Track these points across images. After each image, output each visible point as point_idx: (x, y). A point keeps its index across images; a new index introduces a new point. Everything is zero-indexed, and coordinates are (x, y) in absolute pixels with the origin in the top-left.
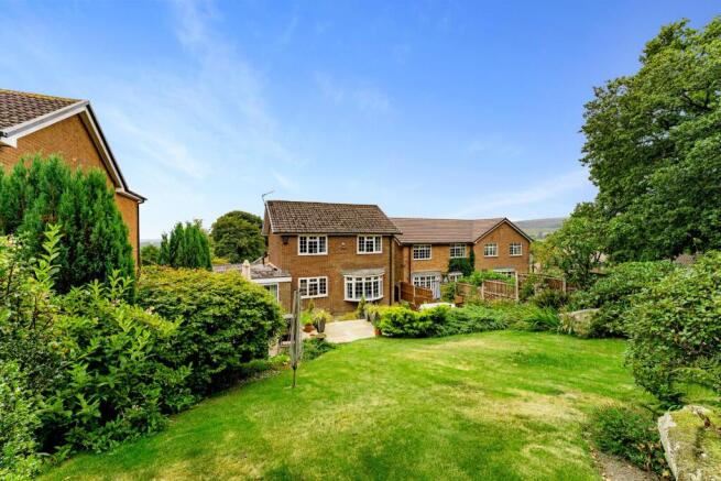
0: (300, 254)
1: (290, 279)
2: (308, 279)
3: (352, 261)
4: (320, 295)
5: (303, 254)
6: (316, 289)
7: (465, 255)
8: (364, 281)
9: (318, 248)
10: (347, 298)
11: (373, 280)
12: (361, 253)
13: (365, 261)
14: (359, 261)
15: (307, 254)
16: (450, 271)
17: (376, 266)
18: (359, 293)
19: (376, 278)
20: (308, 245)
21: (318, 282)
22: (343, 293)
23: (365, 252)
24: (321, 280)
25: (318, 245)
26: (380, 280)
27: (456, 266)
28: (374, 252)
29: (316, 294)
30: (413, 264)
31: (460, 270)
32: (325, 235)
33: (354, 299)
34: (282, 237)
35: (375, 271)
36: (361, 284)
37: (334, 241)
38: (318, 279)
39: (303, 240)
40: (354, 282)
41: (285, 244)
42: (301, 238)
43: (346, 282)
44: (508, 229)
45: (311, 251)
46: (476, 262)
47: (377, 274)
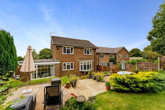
0: (63, 53)
1: (59, 63)
2: (66, 63)
3: (82, 57)
4: (71, 69)
5: (65, 54)
6: (69, 67)
7: (114, 57)
8: (87, 64)
9: (70, 52)
10: (80, 70)
11: (90, 64)
12: (85, 54)
13: (87, 57)
14: (84, 57)
15: (66, 53)
16: (110, 62)
17: (90, 59)
18: (85, 68)
19: (91, 63)
20: (66, 50)
21: (70, 64)
22: (79, 68)
23: (87, 54)
24: (71, 64)
25: (70, 50)
26: (92, 64)
27: (112, 61)
28: (90, 54)
29: (69, 69)
30: (100, 59)
31: (113, 62)
32: (73, 47)
33: (83, 71)
34: (57, 46)
35: (90, 61)
36: (86, 65)
37: (76, 49)
38: (70, 63)
39: (65, 48)
40: (83, 64)
41: (58, 49)
42: (64, 48)
43: (80, 64)
44: (124, 50)
45: (67, 53)
46: (117, 59)
47: (91, 62)
